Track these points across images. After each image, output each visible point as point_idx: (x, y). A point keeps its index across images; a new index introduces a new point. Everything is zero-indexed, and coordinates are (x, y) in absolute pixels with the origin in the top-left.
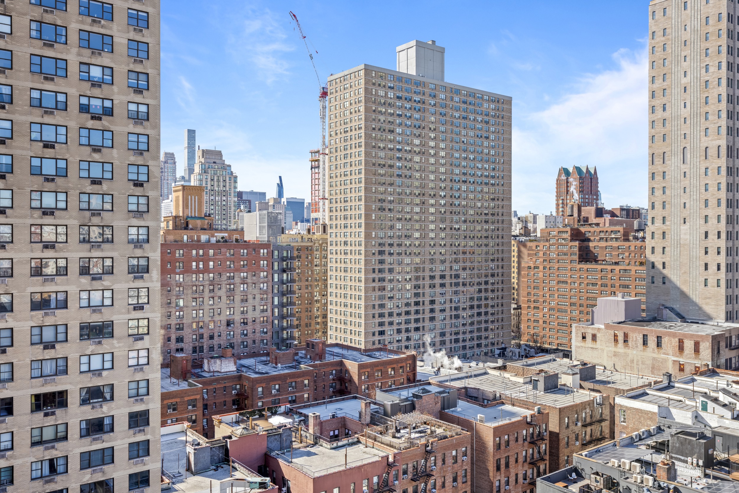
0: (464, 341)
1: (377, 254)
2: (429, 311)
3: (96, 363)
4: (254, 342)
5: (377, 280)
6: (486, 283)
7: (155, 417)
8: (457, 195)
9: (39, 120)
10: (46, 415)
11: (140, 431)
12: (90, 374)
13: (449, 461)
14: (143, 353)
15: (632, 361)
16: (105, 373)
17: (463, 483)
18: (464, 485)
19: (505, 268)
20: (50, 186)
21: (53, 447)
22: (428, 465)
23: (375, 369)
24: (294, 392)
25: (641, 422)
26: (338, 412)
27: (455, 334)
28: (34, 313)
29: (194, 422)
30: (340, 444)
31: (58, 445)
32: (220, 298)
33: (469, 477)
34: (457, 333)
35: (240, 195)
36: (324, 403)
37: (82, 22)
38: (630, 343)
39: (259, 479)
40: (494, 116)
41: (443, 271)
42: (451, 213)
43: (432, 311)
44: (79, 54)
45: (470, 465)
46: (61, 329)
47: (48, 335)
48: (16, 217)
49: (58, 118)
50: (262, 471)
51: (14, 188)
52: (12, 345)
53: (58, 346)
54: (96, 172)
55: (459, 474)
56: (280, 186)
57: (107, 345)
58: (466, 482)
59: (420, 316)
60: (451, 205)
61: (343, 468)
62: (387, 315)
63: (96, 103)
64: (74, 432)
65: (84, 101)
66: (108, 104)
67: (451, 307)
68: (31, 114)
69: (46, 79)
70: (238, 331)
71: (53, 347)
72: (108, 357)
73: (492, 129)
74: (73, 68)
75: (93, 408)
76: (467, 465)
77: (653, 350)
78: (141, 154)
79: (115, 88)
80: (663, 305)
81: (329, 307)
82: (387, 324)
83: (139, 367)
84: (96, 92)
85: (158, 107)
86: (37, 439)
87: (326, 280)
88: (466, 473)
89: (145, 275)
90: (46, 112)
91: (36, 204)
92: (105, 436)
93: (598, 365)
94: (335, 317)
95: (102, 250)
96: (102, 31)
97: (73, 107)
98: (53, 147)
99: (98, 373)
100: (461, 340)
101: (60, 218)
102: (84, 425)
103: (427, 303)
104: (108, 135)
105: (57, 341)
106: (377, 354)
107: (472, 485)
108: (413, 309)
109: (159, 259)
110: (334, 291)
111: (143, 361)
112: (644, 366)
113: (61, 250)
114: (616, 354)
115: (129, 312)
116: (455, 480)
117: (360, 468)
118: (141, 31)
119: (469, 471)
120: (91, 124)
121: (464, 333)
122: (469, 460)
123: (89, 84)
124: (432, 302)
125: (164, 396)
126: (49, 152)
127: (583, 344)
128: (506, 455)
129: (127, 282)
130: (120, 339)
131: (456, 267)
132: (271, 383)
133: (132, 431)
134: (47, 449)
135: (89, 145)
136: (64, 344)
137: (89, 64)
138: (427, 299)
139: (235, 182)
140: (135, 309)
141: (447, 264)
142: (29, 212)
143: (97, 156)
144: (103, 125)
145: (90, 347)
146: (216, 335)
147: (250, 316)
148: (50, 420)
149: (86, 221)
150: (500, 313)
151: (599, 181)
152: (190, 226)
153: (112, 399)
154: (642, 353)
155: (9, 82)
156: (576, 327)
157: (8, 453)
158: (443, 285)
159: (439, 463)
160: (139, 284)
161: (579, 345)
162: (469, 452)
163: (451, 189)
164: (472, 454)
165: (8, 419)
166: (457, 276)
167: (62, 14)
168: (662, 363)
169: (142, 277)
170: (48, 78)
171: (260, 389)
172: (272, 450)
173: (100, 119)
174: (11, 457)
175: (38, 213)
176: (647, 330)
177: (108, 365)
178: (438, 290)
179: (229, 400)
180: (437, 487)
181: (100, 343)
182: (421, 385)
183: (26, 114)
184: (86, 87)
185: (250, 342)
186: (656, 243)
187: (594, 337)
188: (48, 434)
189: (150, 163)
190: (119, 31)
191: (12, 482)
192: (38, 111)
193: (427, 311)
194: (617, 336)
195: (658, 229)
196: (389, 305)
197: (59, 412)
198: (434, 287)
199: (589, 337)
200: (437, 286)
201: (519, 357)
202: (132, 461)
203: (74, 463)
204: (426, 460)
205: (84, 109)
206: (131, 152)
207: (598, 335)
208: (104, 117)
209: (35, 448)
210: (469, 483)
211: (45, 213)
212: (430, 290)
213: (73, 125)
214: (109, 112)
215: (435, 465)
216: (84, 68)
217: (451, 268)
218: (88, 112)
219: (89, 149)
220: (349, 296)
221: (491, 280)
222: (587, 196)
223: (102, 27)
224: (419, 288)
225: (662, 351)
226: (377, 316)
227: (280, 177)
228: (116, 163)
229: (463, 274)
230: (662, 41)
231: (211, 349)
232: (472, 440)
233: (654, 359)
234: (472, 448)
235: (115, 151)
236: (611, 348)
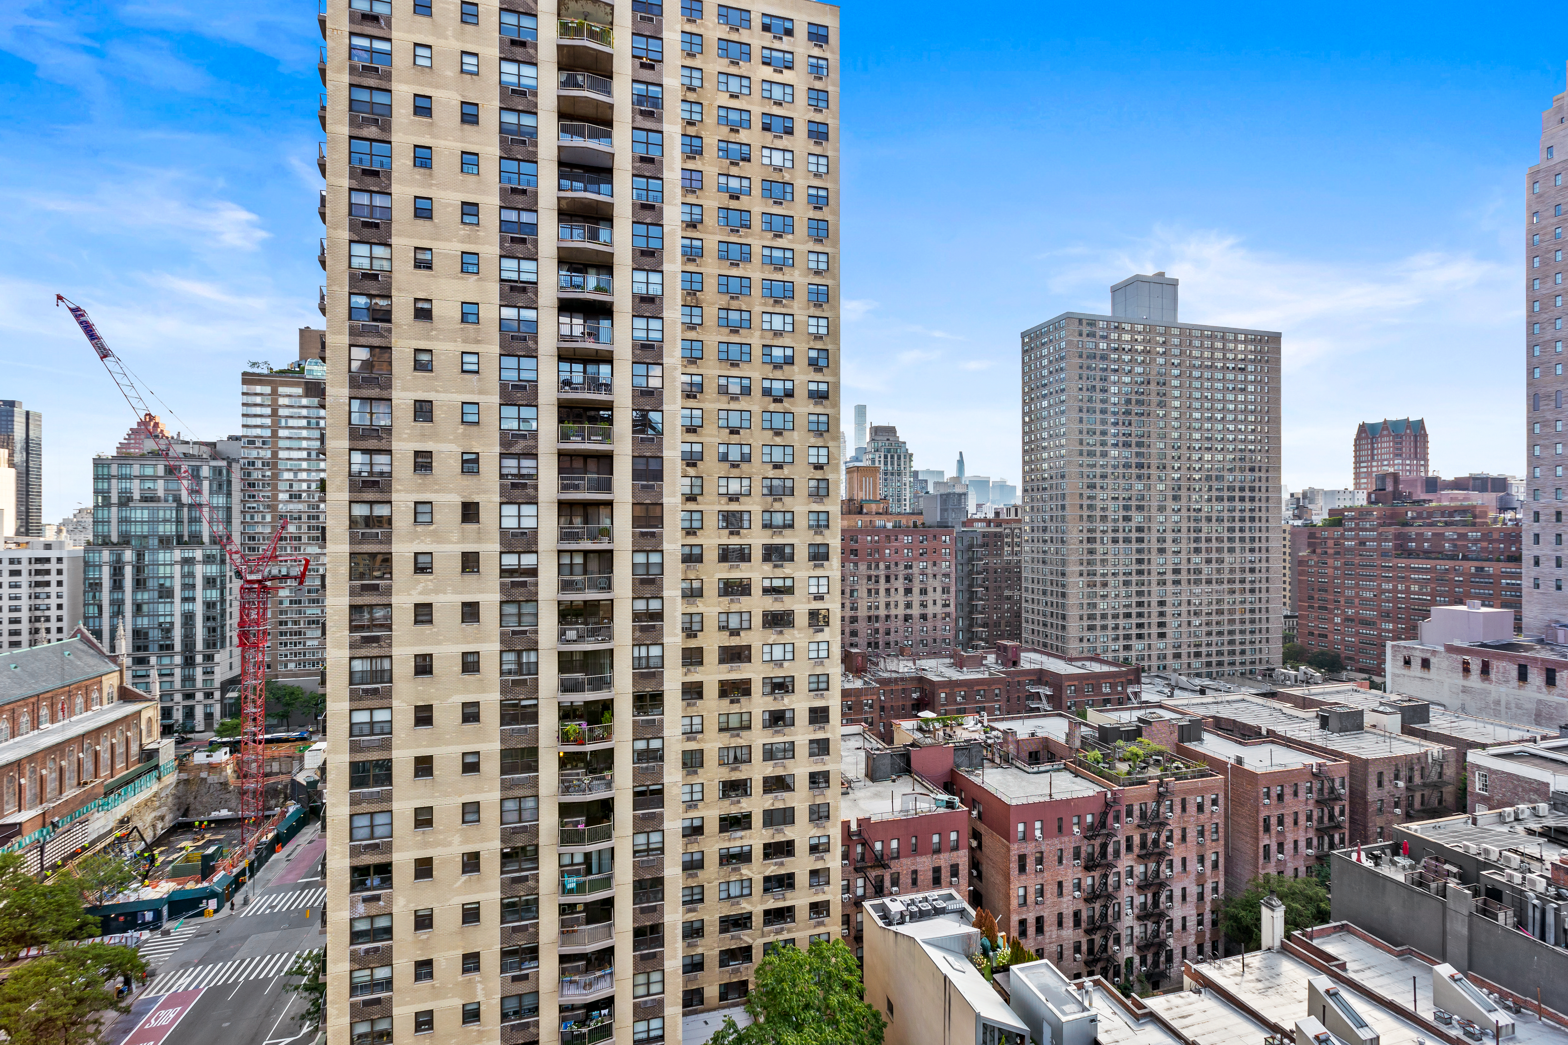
0: (1209, 655)
1: (1085, 542)
2: (1157, 614)
3: (778, 653)
4: (935, 641)
5: (1085, 574)
6: (1242, 581)
7: (835, 715)
8: (1197, 466)
9: (726, 407)
10: (732, 702)
11: (820, 728)
12: (772, 665)
13: (1192, 809)
14: (823, 646)
15: (1498, 703)
16: (786, 664)
17: (1213, 841)
18: (1214, 844)
19: (1271, 561)
20: (735, 472)
21: (738, 735)
22: (1162, 810)
23: (1085, 682)
24: (982, 702)
25: (1517, 794)
26: (1038, 730)
27: (1195, 646)
28: (721, 599)
29: (871, 724)
30: (1042, 769)
31: (744, 734)
32: (896, 590)
33: (1221, 834)
34: (1197, 645)
35: (916, 474)
36: (1020, 718)
37: (765, 304)
38: (1493, 675)
39: (945, 797)
40: (1252, 361)
41: (1176, 564)
42: (1189, 489)
43: (1162, 614)
44: (762, 337)
45: (1223, 819)
46: (745, 617)
47: (734, 623)
48: (706, 504)
49: (743, 404)
50: (948, 787)
51: (704, 475)
52: (702, 630)
53: (742, 633)
54: (778, 456)
55: (1206, 828)
56: (961, 462)
57: (789, 635)
58: (1217, 840)
59: (1144, 620)
60: (1189, 479)
61: (1047, 799)
62: (1098, 617)
63: (778, 386)
64: (757, 722)
65: (767, 384)
66: (789, 385)
67: (1189, 611)
68: (719, 401)
69: (732, 365)
70: (917, 627)
71: (738, 634)
72: (789, 648)
73: (1251, 378)
74: (757, 352)
75: (775, 699)
76: (1219, 817)
77: (1539, 687)
78: (821, 435)
79: (795, 368)
80: (1557, 622)
81: (1024, 605)
82: (1098, 628)
83: (819, 661)
84: (778, 374)
85: (837, 385)
86: (724, 725)
87: (1020, 572)
88: (1217, 828)
89: (825, 563)
90: (732, 398)
91: (723, 490)
92: (787, 730)
93: (1433, 703)
94: (1030, 616)
95: (784, 537)
96: (784, 311)
97: (756, 391)
98: (738, 433)
99: (779, 664)
100: (1204, 654)
101: (744, 504)
102: (767, 716)
103: (1154, 604)
104: (789, 417)
105: (741, 629)
106: (1088, 664)
107: (1226, 846)
108: (1134, 611)
109: (839, 546)
110: (1030, 586)
111: (823, 654)
112: (1519, 712)
113: (746, 536)
114: (1465, 690)
115: (809, 602)
116: (1201, 833)
117: (1068, 801)
118: (821, 305)
119: (1221, 825)
120: (773, 407)
121: (1209, 645)
122: (1222, 811)
123: (772, 366)
124: (1162, 603)
125: (845, 693)
126: (735, 438)
127: (1405, 672)
128: (1280, 812)
129: (808, 570)
130: (800, 629)
131: (1196, 559)
132: (956, 690)
133: (812, 727)
134: (732, 736)
135: (771, 429)
136: (748, 632)
137: (771, 346)
138: (1154, 600)
139: (911, 460)
140: (815, 599)
141: (1184, 556)
142: (716, 498)
143: (778, 440)
144: (784, 408)
145: (772, 636)
146: (892, 630)
147: (930, 610)
148: (735, 708)
149: (768, 508)
150: (1264, 621)
151: (1430, 439)
152: (865, 511)
153: (793, 692)
154: (1517, 692)
155: (699, 371)
156: (1393, 646)
157: (699, 736)
158: (1177, 582)
159: (1178, 808)
160: (819, 572)
161: (1398, 672)
162: (1221, 801)
163: (1189, 458)
164: (1226, 805)
165: (699, 702)
166: (1198, 571)
167: (747, 299)
168: (1555, 708)
169: (822, 565)
170: (734, 365)
171: (943, 695)
172: (958, 766)
173: (781, 401)
174: (702, 740)
175: (724, 500)
176: (1526, 657)
177: (789, 656)
178: (1170, 588)
179: (909, 704)
180: (1175, 840)
181: (781, 632)
182: (1148, 707)
183: (714, 402)
184: (768, 371)
185: (930, 640)
186: (1543, 528)
187: (1426, 664)
188: (734, 722)
189: (830, 444)
190: (799, 308)
191: (702, 766)
192: (725, 398)
193: (1154, 614)
194: (1468, 663)
195: (1545, 508)
196: (1102, 605)
197: (743, 700)
198: (1165, 584)
199: (1416, 663)
200: (1170, 583)
201: (1296, 681)
202: (812, 758)
203: (757, 754)
204: (1159, 804)
205: (767, 392)
206: (812, 434)
207: (1433, 660)
208: (785, 399)
209: (723, 734)
210: (1222, 842)
211: (731, 500)
212: (1159, 588)
213: (756, 409)
214: (790, 394)
215: (1171, 811)
216: (767, 350)
217: (1189, 560)
218: (770, 395)
219: (771, 433)
220: (1049, 593)
221: (1249, 577)
222: (1408, 462)
223: (784, 306)
224: (1143, 584)
225: (1556, 691)
226: (1085, 617)
227: (961, 453)
228: (796, 445)
229: (1205, 568)
230: (1553, 225)
231: (888, 644)
232: (1226, 786)
233: (1539, 702)
234: (1226, 797)
235: (795, 433)
236: (1458, 679)
